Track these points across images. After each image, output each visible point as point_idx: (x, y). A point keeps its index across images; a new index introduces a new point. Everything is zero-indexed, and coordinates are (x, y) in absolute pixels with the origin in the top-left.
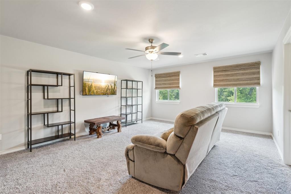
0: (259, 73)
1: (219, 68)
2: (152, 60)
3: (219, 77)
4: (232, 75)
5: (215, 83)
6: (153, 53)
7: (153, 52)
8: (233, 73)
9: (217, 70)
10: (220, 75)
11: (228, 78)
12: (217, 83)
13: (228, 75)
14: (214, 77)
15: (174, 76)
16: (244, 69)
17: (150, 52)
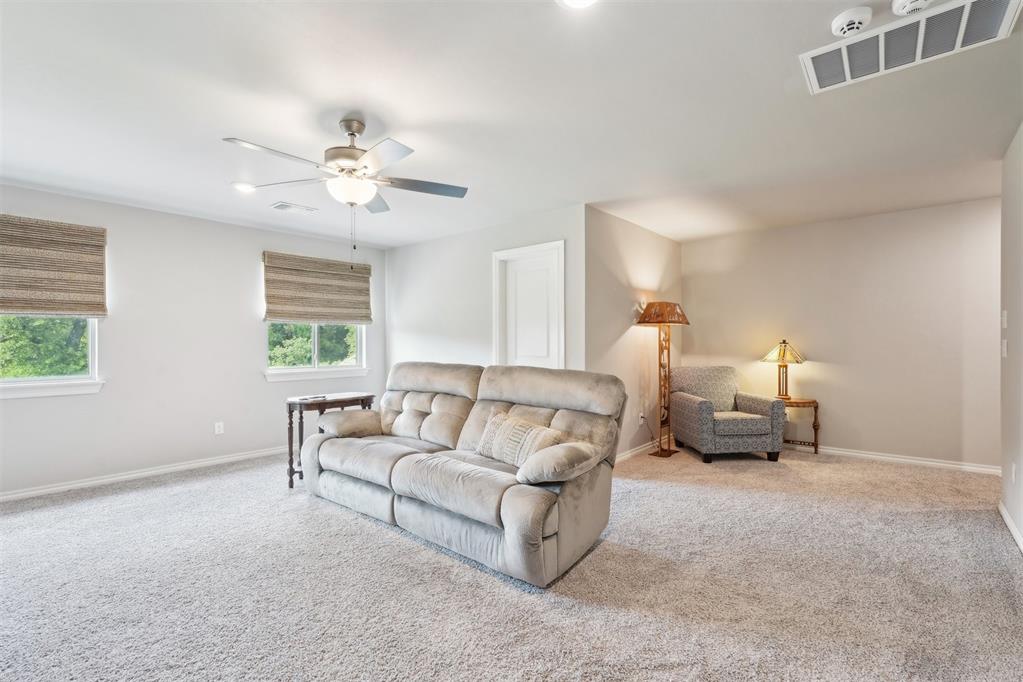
0: (366, 292)
1: (285, 258)
2: (352, 204)
3: (281, 288)
4: (316, 288)
5: (272, 307)
6: (358, 178)
7: (357, 173)
8: (318, 281)
9: (278, 263)
10: (284, 282)
11: (308, 295)
12: (279, 308)
13: (305, 286)
14: (267, 287)
15: (63, 244)
16: (341, 277)
17: (343, 170)
